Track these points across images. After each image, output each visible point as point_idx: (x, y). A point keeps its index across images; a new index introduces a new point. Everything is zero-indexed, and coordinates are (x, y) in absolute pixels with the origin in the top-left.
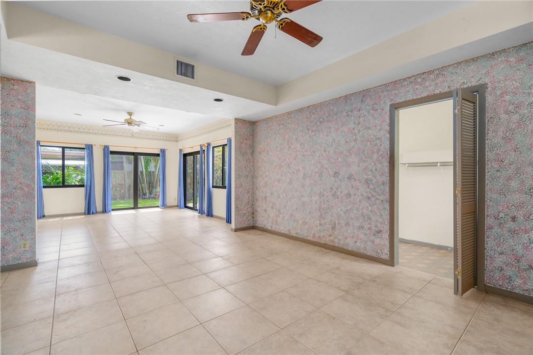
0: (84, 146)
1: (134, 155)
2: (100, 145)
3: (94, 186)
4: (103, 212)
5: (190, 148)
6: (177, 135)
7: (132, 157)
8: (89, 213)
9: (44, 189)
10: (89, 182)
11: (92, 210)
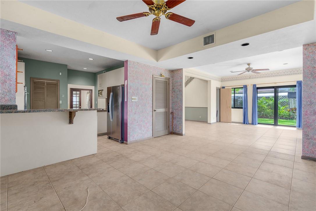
11: (246, 121)
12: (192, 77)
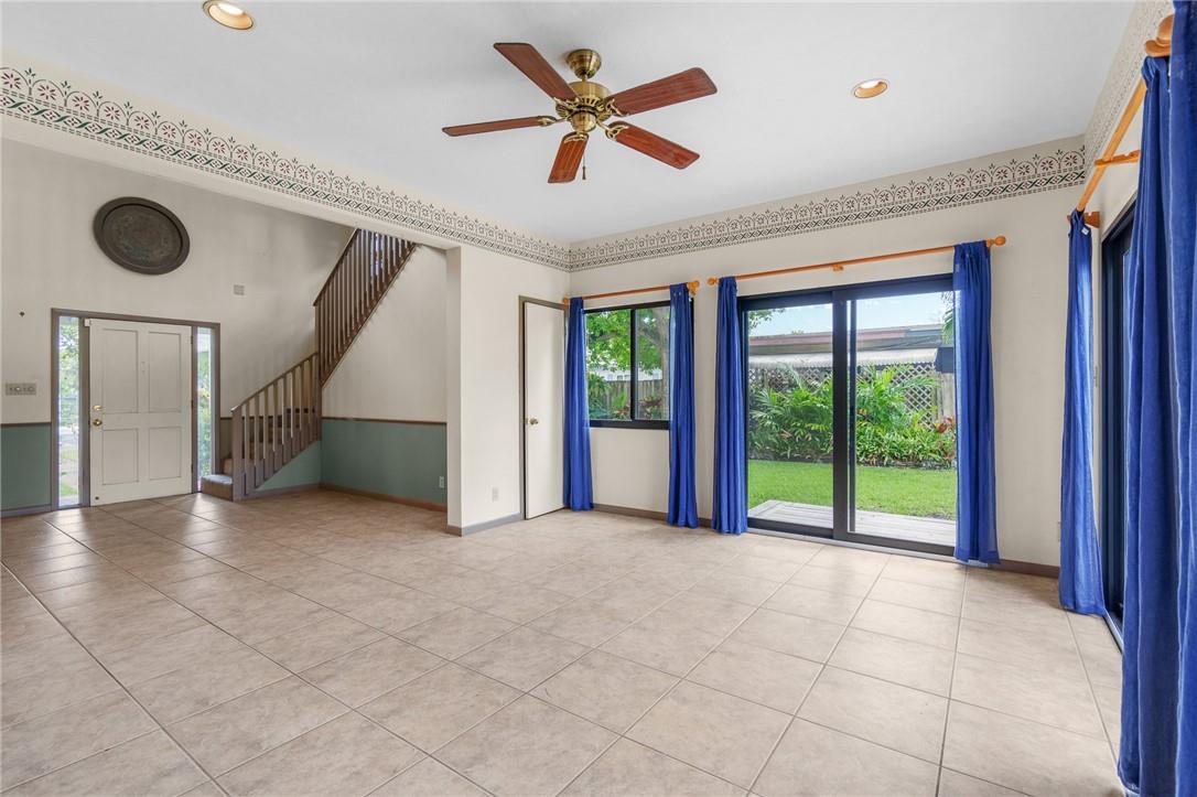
12: (370, 233)
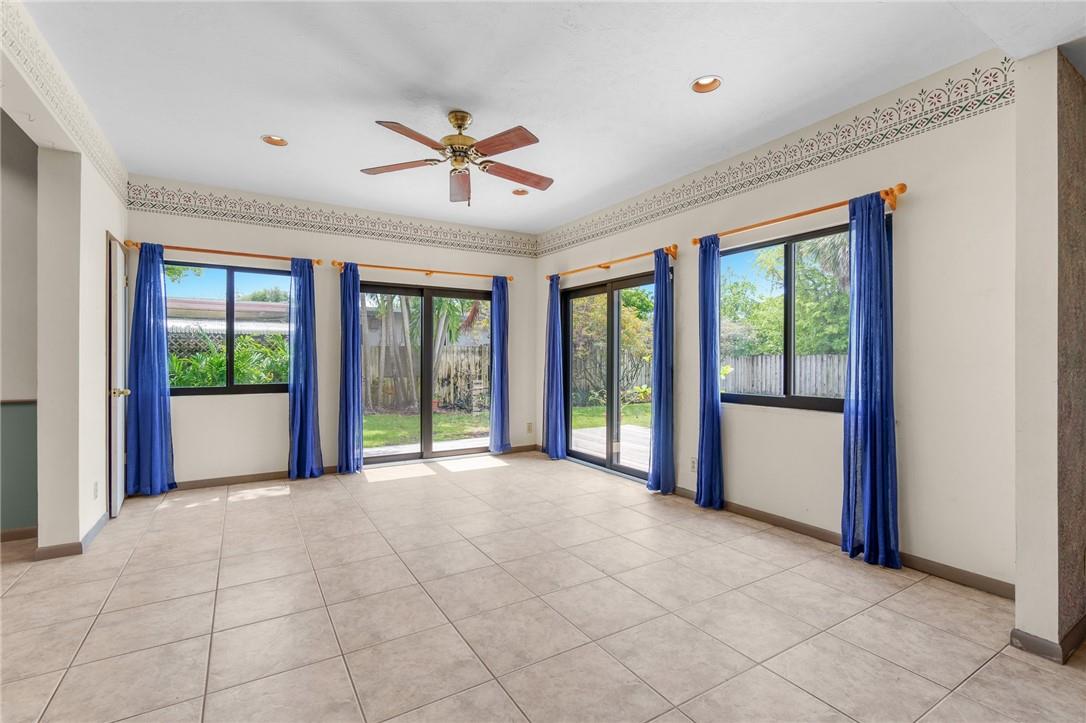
0: (287, 265)
1: (422, 295)
2: (333, 263)
3: (316, 390)
4: (340, 471)
5: (600, 266)
6: (536, 236)
7: (416, 301)
8: (301, 475)
9: (172, 398)
10: (302, 375)
11: (311, 463)
